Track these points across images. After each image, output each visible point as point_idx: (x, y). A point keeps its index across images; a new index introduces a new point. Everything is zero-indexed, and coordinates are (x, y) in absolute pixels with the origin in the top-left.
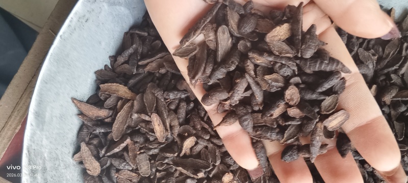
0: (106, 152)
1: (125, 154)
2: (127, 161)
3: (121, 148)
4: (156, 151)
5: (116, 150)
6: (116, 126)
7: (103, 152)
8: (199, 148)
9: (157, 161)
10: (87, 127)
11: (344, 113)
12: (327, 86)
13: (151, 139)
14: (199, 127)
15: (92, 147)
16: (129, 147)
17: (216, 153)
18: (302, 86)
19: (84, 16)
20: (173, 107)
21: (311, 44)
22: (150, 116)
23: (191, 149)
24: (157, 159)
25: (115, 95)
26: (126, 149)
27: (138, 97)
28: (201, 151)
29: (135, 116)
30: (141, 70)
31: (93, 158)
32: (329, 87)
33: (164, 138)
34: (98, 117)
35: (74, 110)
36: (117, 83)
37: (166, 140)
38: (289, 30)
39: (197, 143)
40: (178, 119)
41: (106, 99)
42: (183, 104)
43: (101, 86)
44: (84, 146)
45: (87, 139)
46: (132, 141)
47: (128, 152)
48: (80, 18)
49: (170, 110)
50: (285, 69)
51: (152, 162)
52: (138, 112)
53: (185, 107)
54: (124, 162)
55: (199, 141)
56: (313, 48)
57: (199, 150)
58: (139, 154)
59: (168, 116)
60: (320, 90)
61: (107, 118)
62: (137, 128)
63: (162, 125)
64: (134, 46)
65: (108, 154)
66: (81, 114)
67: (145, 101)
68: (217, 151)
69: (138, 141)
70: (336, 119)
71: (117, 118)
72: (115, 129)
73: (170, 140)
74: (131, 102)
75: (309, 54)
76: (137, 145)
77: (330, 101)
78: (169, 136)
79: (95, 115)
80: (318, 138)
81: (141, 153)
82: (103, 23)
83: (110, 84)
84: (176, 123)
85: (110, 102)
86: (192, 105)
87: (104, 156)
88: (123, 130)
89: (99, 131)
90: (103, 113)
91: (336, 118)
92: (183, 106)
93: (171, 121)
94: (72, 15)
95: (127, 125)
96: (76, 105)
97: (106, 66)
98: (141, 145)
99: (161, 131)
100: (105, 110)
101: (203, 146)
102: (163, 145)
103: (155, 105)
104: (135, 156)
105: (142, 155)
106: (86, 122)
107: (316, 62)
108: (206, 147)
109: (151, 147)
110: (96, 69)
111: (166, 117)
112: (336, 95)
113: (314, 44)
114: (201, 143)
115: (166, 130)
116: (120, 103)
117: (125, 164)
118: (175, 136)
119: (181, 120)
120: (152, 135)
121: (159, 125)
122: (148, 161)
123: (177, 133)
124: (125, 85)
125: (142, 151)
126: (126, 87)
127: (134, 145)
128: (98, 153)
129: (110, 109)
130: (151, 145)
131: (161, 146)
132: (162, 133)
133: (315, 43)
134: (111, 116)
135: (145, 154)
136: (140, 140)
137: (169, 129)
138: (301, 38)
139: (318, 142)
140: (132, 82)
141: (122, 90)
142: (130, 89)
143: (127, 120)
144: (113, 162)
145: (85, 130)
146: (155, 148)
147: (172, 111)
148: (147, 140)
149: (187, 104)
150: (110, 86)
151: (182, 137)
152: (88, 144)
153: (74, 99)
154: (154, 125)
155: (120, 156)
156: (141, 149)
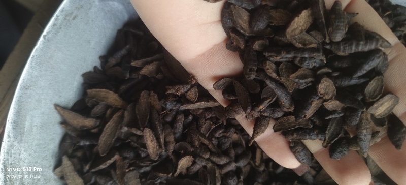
0: (91, 168)
1: (112, 172)
2: (115, 180)
3: (108, 165)
4: (148, 169)
5: (102, 167)
6: (103, 139)
7: (87, 168)
8: (197, 167)
9: (149, 180)
10: (71, 137)
11: (391, 98)
12: (367, 67)
13: (143, 155)
14: (197, 143)
15: (75, 160)
16: (118, 163)
17: (215, 174)
18: (336, 74)
19: (72, 13)
20: (169, 119)
21: (339, 24)
22: (143, 131)
23: (188, 169)
24: (148, 178)
25: (103, 102)
26: (113, 165)
27: (129, 107)
28: (198, 171)
29: (125, 129)
30: (134, 75)
31: (76, 173)
32: (370, 68)
33: (157, 155)
34: (83, 126)
35: (56, 117)
36: (106, 88)
37: (159, 157)
38: (308, 17)
39: (194, 163)
40: (174, 133)
41: (94, 106)
42: (181, 118)
43: (89, 91)
44: (66, 160)
45: (70, 151)
46: (121, 156)
47: (115, 170)
48: (67, 16)
49: (165, 124)
50: (307, 62)
51: (143, 180)
52: (128, 125)
53: (183, 120)
54: (110, 181)
55: (196, 160)
56: (342, 28)
57: (197, 170)
58: (128, 172)
59: (162, 131)
60: (359, 74)
61: (94, 128)
62: (127, 141)
63: (155, 141)
64: (128, 46)
65: (93, 170)
66: (64, 123)
67: (137, 112)
68: (217, 172)
69: (128, 156)
70: (383, 106)
71: (105, 129)
72: (102, 142)
73: (164, 157)
74: (122, 111)
75: (339, 37)
76: (127, 161)
77: (374, 85)
78: (164, 153)
79: (80, 124)
80: (365, 132)
81: (130, 171)
82: (93, 21)
83: (98, 90)
84: (171, 138)
85: (97, 110)
86: (191, 118)
87: (88, 171)
88: (110, 144)
89: (84, 143)
90: (89, 122)
91: (382, 104)
92: (180, 119)
93: (166, 136)
94: (57, 13)
95: (116, 137)
96: (59, 113)
97: (95, 67)
98: (131, 160)
99: (154, 148)
100: (92, 119)
101: (201, 166)
102: (156, 163)
103: (148, 118)
104: (123, 175)
105: (131, 173)
106: (69, 132)
107: (351, 45)
108: (205, 167)
109: (142, 164)
110: (84, 71)
111: (160, 132)
112: (380, 77)
113: (342, 24)
114: (199, 162)
115: (160, 147)
116: (108, 112)
117: (111, 182)
118: (170, 153)
119: (178, 135)
120: (143, 151)
121: (152, 141)
122: (138, 180)
123: (172, 151)
124: (116, 92)
125: (132, 168)
126: (117, 94)
127: (123, 161)
128: (82, 168)
129: (97, 118)
130: (142, 162)
131: (154, 164)
132: (155, 150)
133: (344, 22)
134: (98, 126)
135: (135, 172)
136: (130, 155)
137: (163, 146)
138: (325, 20)
139: (365, 135)
140: (123, 88)
141: (112, 97)
142: (121, 96)
143: (116, 132)
144: (98, 180)
145: (68, 141)
146: (147, 166)
147: (167, 125)
148: (138, 156)
149: (185, 117)
150: (99, 91)
151: (178, 155)
152: (71, 157)
153: (57, 106)
154: (147, 140)
155: (105, 174)
156: (131, 165)
